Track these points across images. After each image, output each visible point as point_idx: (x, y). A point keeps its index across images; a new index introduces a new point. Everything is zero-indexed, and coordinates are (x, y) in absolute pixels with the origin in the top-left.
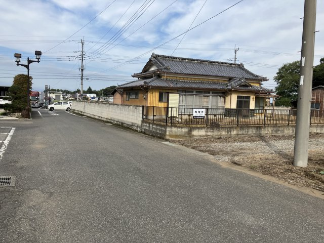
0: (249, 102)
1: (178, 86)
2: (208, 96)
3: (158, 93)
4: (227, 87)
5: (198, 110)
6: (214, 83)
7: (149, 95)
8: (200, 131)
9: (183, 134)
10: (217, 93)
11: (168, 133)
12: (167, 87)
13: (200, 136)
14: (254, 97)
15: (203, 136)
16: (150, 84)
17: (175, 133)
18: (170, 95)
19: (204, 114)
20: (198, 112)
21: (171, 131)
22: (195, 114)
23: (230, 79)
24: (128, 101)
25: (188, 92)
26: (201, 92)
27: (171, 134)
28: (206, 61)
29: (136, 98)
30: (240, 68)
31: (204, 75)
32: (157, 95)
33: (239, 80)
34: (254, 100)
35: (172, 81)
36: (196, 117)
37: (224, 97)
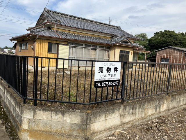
0: (128, 56)
1: (68, 37)
2: (95, 50)
3: (47, 44)
4: (111, 42)
5: (105, 65)
6: (100, 39)
7: (37, 45)
8: (109, 117)
9: (67, 129)
10: (103, 47)
11: (25, 126)
12: (56, 38)
13: (109, 129)
14: (133, 52)
15: (116, 128)
16: (37, 34)
17: (46, 125)
18: (60, 46)
19: (118, 76)
20: (105, 70)
21: (35, 120)
22: (98, 76)
23: (113, 36)
24: (20, 52)
25: (78, 44)
26: (90, 46)
27: (36, 128)
28: (92, 21)
29: (26, 49)
30: (118, 29)
31: (92, 31)
32: (45, 45)
33: (121, 37)
34: (132, 54)
35: (62, 34)
36: (101, 82)
37: (108, 51)
